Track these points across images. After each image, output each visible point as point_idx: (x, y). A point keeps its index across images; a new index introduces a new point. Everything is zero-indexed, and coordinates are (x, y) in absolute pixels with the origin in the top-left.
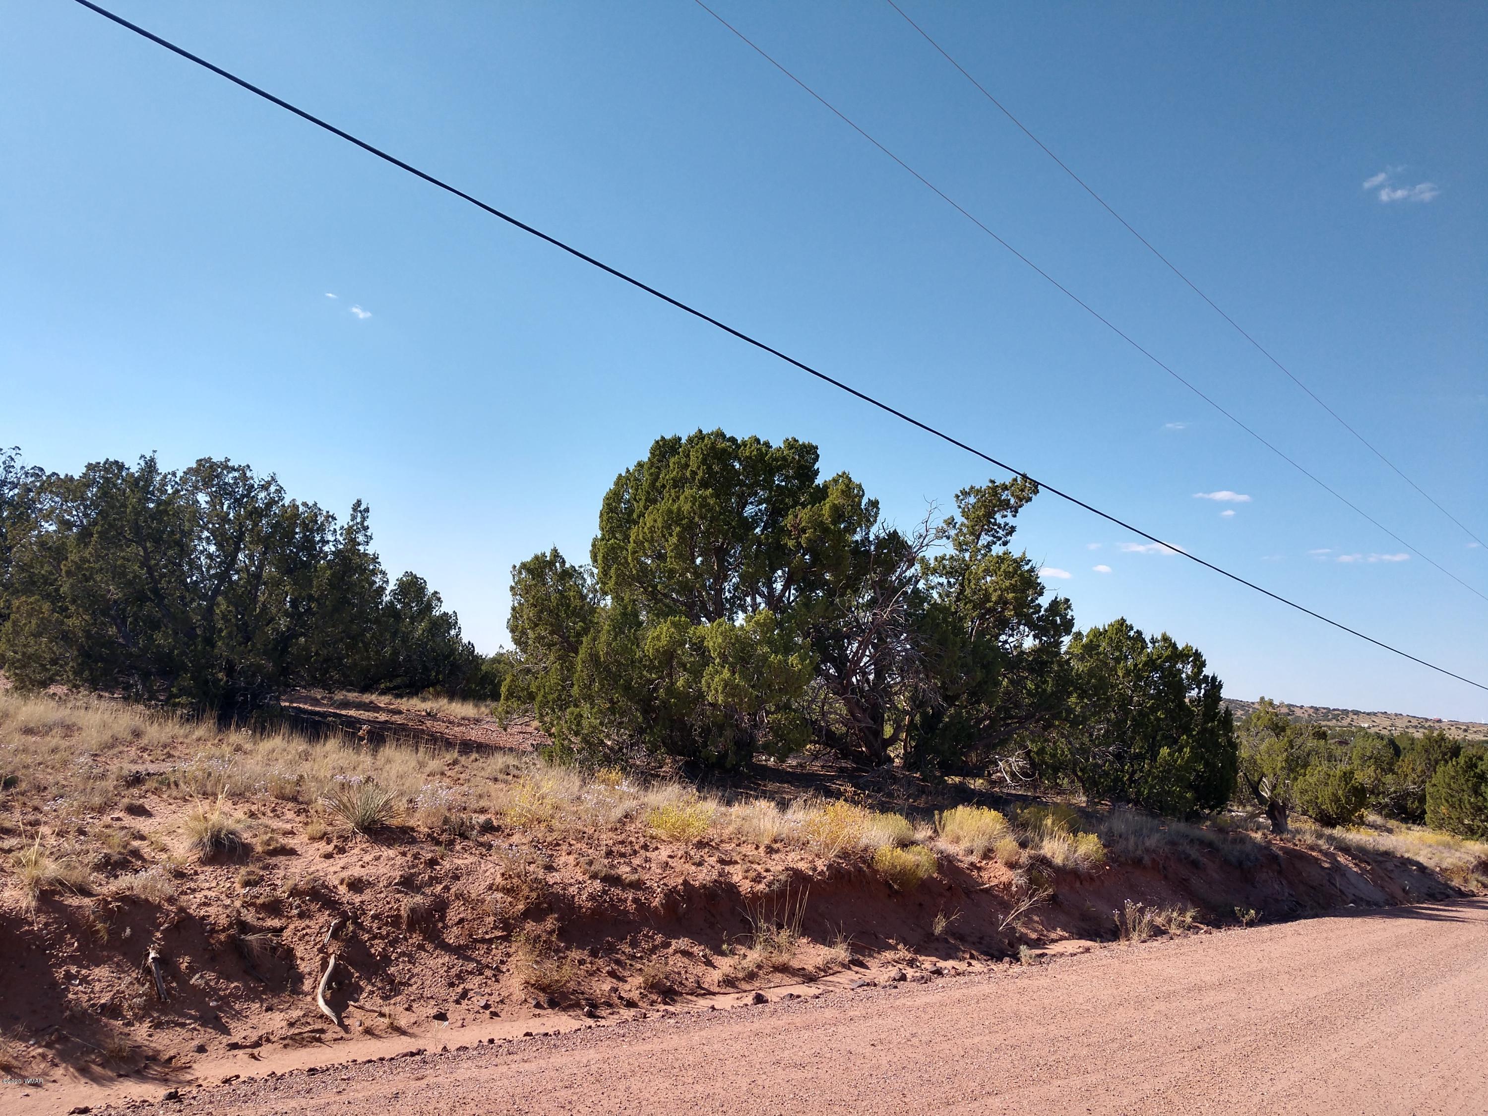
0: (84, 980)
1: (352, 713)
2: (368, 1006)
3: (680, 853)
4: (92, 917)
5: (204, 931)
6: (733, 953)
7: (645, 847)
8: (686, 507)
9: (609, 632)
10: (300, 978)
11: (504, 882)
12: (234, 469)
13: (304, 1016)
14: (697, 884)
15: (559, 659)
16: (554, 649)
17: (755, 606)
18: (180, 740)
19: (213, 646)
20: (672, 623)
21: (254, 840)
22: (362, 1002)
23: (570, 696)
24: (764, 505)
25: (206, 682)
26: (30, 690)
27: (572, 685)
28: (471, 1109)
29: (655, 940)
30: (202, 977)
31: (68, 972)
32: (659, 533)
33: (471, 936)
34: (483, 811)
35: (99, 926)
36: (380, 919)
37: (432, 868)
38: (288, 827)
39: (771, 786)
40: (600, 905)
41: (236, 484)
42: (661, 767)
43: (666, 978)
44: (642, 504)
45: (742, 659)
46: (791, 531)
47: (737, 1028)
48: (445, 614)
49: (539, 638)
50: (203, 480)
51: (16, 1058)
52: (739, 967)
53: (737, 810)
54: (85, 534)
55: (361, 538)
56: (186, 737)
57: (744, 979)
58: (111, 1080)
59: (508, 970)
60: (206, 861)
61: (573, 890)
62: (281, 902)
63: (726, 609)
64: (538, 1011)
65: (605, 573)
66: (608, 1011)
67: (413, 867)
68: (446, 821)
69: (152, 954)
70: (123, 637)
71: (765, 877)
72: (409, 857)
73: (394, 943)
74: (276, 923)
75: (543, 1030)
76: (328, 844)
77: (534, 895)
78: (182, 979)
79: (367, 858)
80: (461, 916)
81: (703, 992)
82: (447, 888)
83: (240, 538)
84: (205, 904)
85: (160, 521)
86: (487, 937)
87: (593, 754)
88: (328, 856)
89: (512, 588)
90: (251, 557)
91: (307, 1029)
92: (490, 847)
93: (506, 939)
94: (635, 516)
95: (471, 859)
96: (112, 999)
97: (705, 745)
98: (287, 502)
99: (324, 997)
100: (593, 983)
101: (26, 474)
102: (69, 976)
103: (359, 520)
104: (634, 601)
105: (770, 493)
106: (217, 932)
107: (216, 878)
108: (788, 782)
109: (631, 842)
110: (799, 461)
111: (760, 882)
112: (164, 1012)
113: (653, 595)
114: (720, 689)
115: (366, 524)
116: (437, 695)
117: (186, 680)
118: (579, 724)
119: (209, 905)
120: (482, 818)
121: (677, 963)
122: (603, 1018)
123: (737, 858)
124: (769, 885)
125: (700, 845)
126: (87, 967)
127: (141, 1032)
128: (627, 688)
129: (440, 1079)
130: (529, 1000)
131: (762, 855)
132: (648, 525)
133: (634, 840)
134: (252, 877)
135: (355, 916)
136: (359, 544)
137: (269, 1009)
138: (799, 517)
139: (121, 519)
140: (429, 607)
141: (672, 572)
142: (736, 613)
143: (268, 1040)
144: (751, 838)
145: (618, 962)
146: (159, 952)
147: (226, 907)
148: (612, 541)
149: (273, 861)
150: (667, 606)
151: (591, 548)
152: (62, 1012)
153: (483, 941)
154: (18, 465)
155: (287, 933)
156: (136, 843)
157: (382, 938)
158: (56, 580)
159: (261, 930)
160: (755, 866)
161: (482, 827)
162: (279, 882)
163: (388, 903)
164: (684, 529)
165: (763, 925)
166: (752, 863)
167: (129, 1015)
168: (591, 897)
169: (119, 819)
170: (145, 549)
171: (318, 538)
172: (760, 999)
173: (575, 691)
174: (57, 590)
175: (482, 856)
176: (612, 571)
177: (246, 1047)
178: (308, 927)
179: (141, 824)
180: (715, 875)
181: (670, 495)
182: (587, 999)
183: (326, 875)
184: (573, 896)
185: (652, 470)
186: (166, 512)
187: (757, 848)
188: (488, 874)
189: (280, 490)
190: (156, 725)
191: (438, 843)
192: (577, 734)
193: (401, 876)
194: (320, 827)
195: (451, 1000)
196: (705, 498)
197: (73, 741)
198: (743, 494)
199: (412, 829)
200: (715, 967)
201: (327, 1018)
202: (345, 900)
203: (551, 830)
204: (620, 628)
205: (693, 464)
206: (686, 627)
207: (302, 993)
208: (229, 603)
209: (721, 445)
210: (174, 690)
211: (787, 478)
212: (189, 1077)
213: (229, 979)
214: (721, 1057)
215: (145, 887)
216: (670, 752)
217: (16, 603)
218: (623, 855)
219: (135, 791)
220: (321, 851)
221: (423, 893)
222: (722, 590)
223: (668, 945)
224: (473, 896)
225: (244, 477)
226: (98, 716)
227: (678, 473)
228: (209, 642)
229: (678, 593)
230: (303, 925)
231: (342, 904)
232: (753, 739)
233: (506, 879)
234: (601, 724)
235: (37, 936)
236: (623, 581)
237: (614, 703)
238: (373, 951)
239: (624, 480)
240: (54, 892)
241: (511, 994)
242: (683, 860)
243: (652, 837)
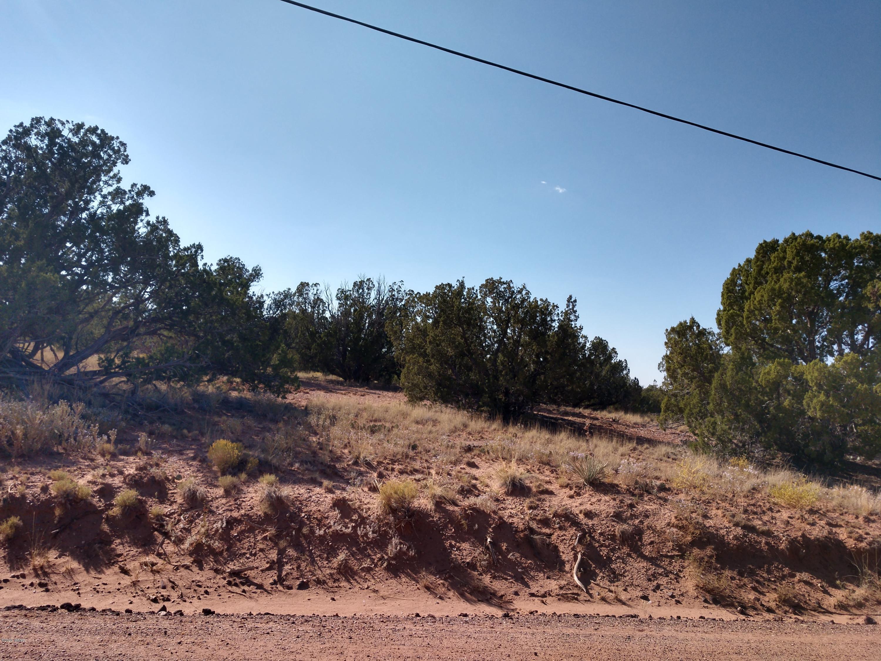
0: (458, 549)
1: (570, 418)
2: (601, 584)
3: (797, 516)
4: (459, 517)
5: (512, 530)
6: (844, 587)
7: (770, 509)
8: (786, 286)
9: (732, 369)
10: (563, 563)
11: (677, 522)
12: (504, 283)
13: (567, 584)
14: (812, 537)
15: (698, 387)
16: (694, 381)
17: (841, 352)
18: (486, 430)
19: (498, 380)
20: (779, 363)
21: (531, 485)
22: (598, 582)
23: (707, 410)
24: (846, 281)
25: (495, 399)
26: (416, 402)
27: (708, 403)
28: (676, 655)
29: (783, 571)
30: (513, 555)
31: (451, 543)
32: (765, 304)
33: (659, 552)
34: (657, 478)
35: (463, 522)
36: (604, 536)
37: (631, 509)
38: (548, 479)
39: (860, 477)
40: (742, 544)
41: (505, 291)
42: (774, 459)
43: (794, 597)
44: (751, 286)
45: (834, 387)
46: (871, 297)
47: (856, 638)
48: (620, 361)
49: (685, 374)
50: (489, 290)
51: (431, 583)
52: (850, 598)
53: (836, 491)
54: (436, 322)
55: (572, 317)
56: (488, 428)
57: (854, 606)
58: (475, 602)
59: (684, 577)
60: (507, 494)
61: (723, 532)
62: (549, 519)
63: (818, 354)
64: (706, 605)
65: (727, 332)
66: (755, 612)
67: (621, 507)
68: (637, 483)
69: (489, 540)
70: (455, 376)
71: (866, 539)
72: (617, 501)
73: (613, 550)
74: (548, 531)
75: (711, 617)
76: (571, 490)
77: (698, 532)
78: (504, 555)
79: (593, 500)
80: (652, 539)
81: (823, 610)
82: (641, 522)
83: (508, 321)
84: (511, 516)
85: (470, 314)
86: (669, 554)
87: (725, 447)
88: (571, 497)
89: (666, 343)
90: (514, 331)
91: (570, 592)
92: (666, 500)
93: (682, 557)
94: (747, 294)
95: (654, 506)
96: (472, 560)
97: (807, 446)
98: (531, 300)
99: (577, 576)
100: (742, 593)
101: (406, 294)
102: (451, 546)
103: (571, 307)
104: (749, 349)
105: (851, 271)
106: (519, 532)
107: (514, 503)
108: (875, 475)
109: (760, 506)
110: (874, 248)
111: (862, 541)
112: (496, 571)
113: (762, 344)
114: (818, 408)
115: (575, 309)
116: (616, 410)
117: (486, 398)
118: (714, 428)
119: (513, 517)
120: (658, 483)
121: (803, 589)
122: (751, 616)
123: (842, 523)
124: (870, 544)
125: (812, 512)
126: (459, 542)
127: (487, 579)
128: (747, 405)
129: (653, 633)
130: (700, 597)
131: (862, 522)
132: (757, 299)
133: (762, 504)
134: (533, 505)
135: (591, 531)
136: (572, 321)
137: (548, 578)
138: (877, 286)
139: (451, 314)
140: (610, 357)
141: (776, 329)
142: (826, 356)
143: (550, 595)
144: (852, 511)
145: (758, 582)
146: (492, 539)
147: (522, 519)
148: (732, 311)
149: (542, 497)
150: (773, 352)
151: (716, 316)
152: (450, 564)
153: (666, 556)
154: (402, 290)
155: (554, 537)
156: (474, 482)
157: (606, 547)
158: (424, 346)
159: (540, 534)
160: (857, 530)
161: (659, 487)
162: (547, 509)
163: (608, 527)
164: (784, 301)
165: (867, 570)
166: (854, 527)
167: (480, 569)
168: (736, 538)
169: (464, 469)
170: (463, 329)
171: (549, 319)
172: (869, 621)
173: (710, 407)
174: (425, 351)
175: (661, 505)
176: (733, 330)
177: (538, 596)
178: (565, 535)
179: (474, 472)
180: (825, 533)
181: (772, 279)
182: (738, 602)
183: (571, 508)
184: (724, 536)
185: (759, 263)
186: (472, 308)
187: (857, 517)
188: (666, 516)
189: (528, 293)
190: (473, 422)
191: (633, 495)
192: (713, 434)
193: (614, 512)
194: (564, 480)
195: (650, 589)
196: (799, 279)
197: (438, 428)
198: (829, 274)
199: (617, 486)
200: (831, 595)
201: (580, 588)
202: (583, 522)
203: (703, 493)
204: (740, 368)
205: (789, 256)
206: (789, 365)
207: (565, 571)
208: (504, 356)
209: (810, 242)
210: (481, 403)
211: (864, 261)
212: (512, 607)
213: (527, 558)
214: (846, 654)
215: (482, 504)
216: (780, 449)
217: (407, 358)
218: (755, 513)
219: (468, 455)
220: (567, 494)
221: (628, 524)
222: (814, 340)
223: (794, 576)
224: (658, 528)
225: (509, 287)
226: (447, 416)
227: (778, 263)
228: (496, 378)
229: (781, 343)
230: (562, 534)
231: (582, 524)
232: (844, 442)
233: (678, 520)
234: (730, 428)
235: (436, 523)
236: (741, 337)
237: (738, 416)
238: (601, 553)
239: (737, 272)
240: (441, 503)
241: (687, 592)
242: (799, 521)
243: (775, 504)
